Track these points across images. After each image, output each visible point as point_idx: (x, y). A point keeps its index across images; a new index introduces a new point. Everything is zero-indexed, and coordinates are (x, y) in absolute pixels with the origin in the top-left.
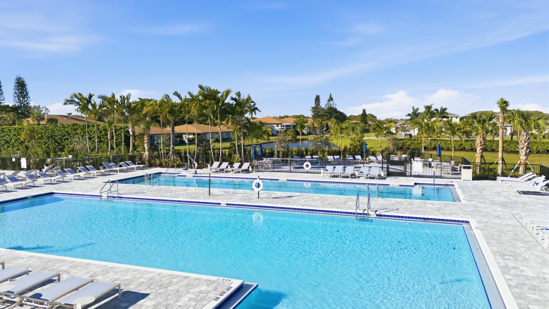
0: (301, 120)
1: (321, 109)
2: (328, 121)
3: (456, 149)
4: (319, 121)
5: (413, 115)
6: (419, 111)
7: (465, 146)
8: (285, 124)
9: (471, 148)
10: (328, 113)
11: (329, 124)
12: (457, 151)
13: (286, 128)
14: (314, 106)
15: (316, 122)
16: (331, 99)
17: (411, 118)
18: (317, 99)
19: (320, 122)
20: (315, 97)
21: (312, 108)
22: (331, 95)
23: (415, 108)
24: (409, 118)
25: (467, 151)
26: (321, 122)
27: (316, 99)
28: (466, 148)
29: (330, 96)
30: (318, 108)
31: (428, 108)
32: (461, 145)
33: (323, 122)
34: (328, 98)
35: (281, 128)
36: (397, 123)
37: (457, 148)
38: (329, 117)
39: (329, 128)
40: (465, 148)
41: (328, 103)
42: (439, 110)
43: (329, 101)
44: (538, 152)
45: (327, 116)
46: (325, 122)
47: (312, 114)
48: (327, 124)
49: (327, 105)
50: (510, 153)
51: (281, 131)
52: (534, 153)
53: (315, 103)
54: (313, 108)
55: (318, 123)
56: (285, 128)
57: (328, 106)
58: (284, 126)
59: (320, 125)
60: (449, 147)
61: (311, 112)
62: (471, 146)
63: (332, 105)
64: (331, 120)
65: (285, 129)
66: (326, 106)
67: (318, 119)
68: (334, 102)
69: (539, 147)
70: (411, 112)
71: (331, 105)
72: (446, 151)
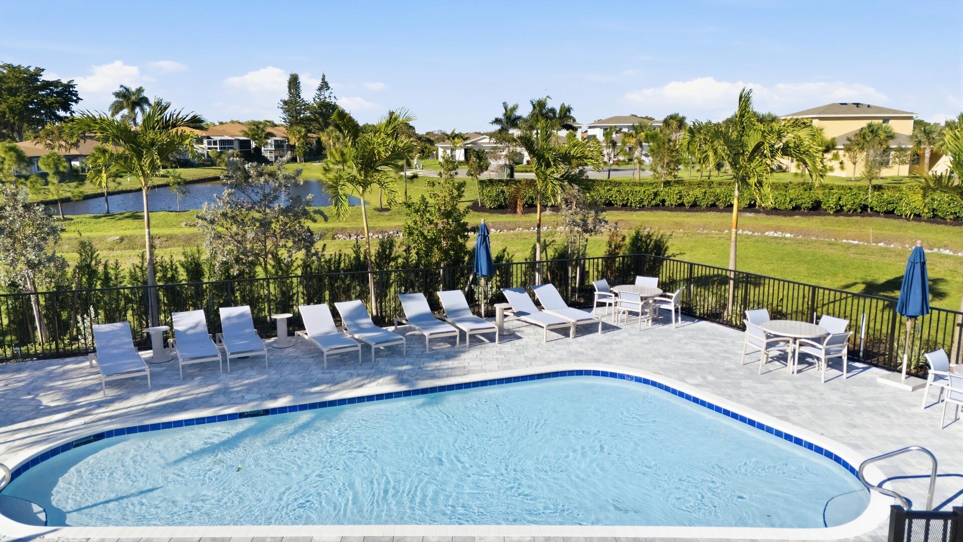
0: (259, 130)
1: (304, 105)
2: (321, 134)
3: (644, 206)
4: (300, 132)
5: (504, 121)
6: (518, 113)
7: (666, 198)
8: (218, 138)
9: (679, 202)
10: (320, 114)
11: (324, 138)
12: (647, 210)
13: (221, 148)
14: (286, 97)
15: (294, 135)
16: (324, 86)
17: (502, 128)
18: (294, 83)
19: (303, 134)
20: (288, 78)
21: (282, 103)
22: (324, 76)
23: (510, 106)
24: (497, 127)
25: (670, 209)
26: (306, 135)
27: (290, 83)
28: (667, 204)
29: (323, 79)
30: (297, 102)
31: (540, 105)
32: (656, 194)
33: (310, 135)
34: (318, 83)
35: (209, 148)
36: (466, 139)
37: (646, 203)
38: (323, 124)
39: (325, 149)
40: (663, 201)
41: (319, 95)
42: (558, 111)
43: (320, 89)
44: (839, 211)
45: (316, 120)
46: (314, 136)
47: (283, 115)
48: (319, 139)
49: (316, 99)
50: (772, 214)
51: (208, 154)
52: (829, 214)
53: (290, 90)
54: (285, 103)
55: (298, 136)
56: (218, 146)
57: (318, 100)
58: (215, 143)
59: (302, 140)
60: (628, 199)
61: (282, 111)
62: (680, 199)
63: (328, 100)
64: (328, 130)
65: (219, 150)
66: (314, 100)
67: (299, 128)
68: (331, 93)
69: (844, 198)
70: (500, 114)
71: (325, 98)
72: (620, 209)
